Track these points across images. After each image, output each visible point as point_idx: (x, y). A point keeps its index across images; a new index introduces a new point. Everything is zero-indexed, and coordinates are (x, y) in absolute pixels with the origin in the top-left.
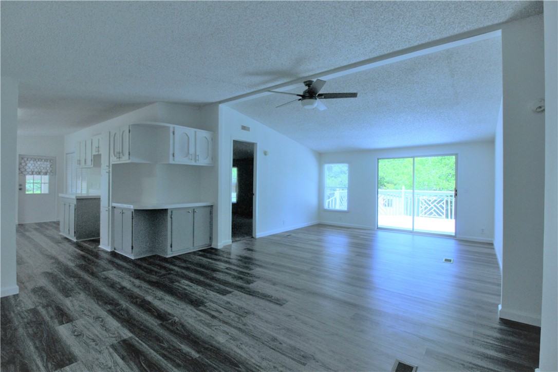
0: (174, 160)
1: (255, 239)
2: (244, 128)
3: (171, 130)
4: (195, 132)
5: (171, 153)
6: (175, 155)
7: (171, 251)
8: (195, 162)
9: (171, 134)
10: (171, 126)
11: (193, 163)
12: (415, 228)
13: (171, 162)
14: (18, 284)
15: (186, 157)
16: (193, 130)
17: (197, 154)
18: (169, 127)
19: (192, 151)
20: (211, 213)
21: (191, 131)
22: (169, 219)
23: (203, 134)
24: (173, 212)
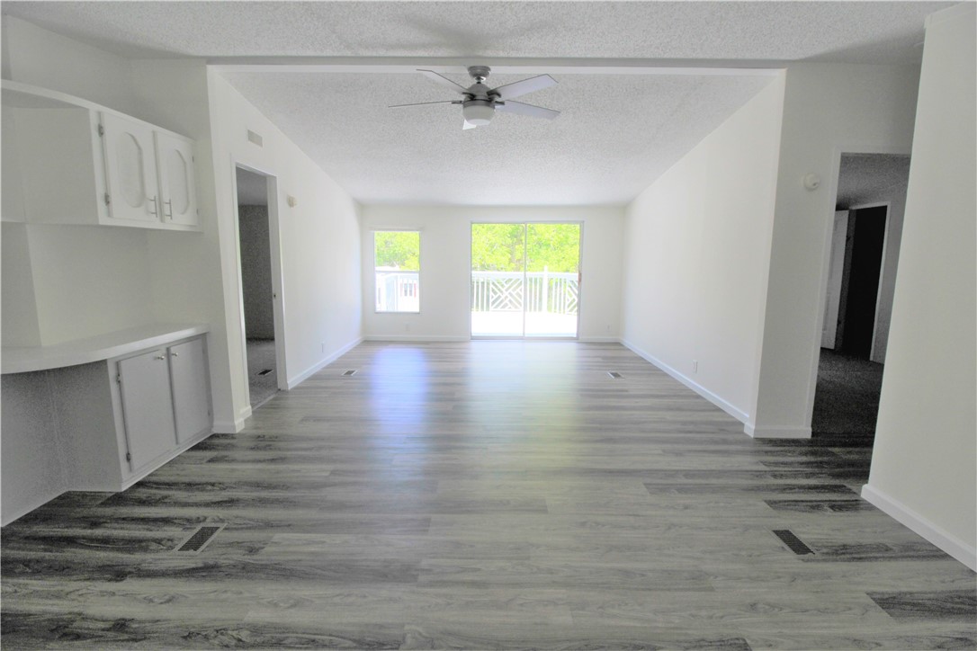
0: (109, 214)
1: (285, 392)
2: (252, 137)
3: (94, 122)
4: (153, 134)
5: (100, 192)
6: (113, 199)
7: (131, 470)
8: (162, 221)
9: (95, 134)
10: (94, 108)
11: (157, 223)
12: (526, 332)
13: (103, 220)
15: (139, 205)
16: (148, 127)
17: (166, 198)
18: (87, 110)
19: (151, 192)
20: (205, 351)
21: (143, 131)
22: (113, 386)
23: (171, 142)
24: (123, 364)
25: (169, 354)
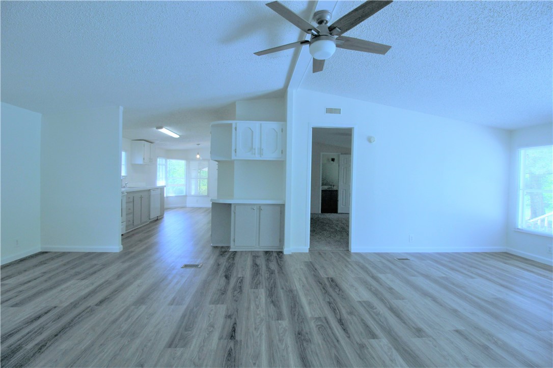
0: (236, 156)
2: (330, 111)
3: (234, 126)
4: (261, 124)
5: (233, 149)
6: (238, 150)
7: (234, 245)
9: (234, 130)
10: (234, 122)
11: (257, 157)
13: (233, 158)
14: (122, 244)
15: (249, 151)
16: (257, 124)
17: (263, 148)
18: (231, 124)
19: (256, 145)
21: (255, 125)
22: (232, 214)
23: (271, 126)
24: (237, 207)
25: (260, 209)
